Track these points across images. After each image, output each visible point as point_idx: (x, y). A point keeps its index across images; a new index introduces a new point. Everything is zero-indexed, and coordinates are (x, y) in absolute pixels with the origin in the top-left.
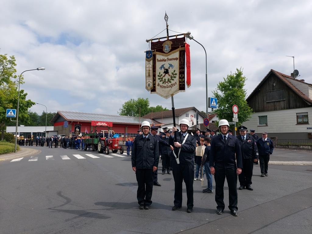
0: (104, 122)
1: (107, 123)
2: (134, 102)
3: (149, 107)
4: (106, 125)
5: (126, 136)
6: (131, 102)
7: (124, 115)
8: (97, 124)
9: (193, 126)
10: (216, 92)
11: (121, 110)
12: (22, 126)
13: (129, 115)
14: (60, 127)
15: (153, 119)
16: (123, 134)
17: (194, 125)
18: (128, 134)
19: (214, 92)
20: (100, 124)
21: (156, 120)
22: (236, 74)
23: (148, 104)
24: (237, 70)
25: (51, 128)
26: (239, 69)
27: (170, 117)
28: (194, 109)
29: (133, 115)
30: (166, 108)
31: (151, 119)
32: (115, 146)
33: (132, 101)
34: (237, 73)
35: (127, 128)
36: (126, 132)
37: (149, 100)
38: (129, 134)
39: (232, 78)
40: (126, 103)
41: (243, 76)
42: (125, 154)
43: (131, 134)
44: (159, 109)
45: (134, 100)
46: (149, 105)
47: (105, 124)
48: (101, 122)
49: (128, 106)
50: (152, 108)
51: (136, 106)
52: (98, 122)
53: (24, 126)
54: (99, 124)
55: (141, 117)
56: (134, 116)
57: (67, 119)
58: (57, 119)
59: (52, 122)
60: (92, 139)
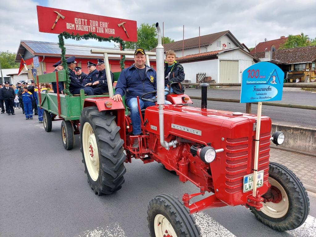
28: (229, 35)
57: (35, 53)
58: (23, 55)
59: (17, 61)
60: (56, 95)
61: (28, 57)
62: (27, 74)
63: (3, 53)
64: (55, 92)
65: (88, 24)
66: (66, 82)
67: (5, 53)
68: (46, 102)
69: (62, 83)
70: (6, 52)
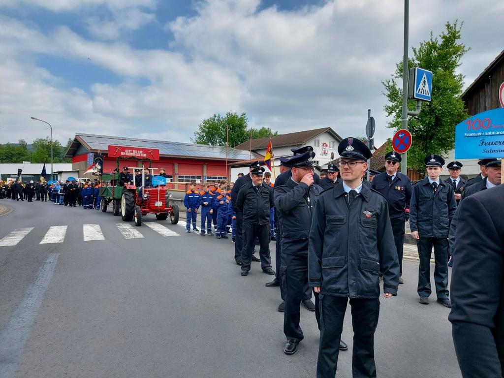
0: (138, 149)
1: (145, 151)
2: (219, 120)
3: (247, 129)
4: (145, 155)
5: (205, 182)
6: (214, 120)
7: (202, 144)
8: (122, 154)
9: (332, 160)
10: (391, 84)
11: (198, 135)
12: (26, 163)
13: (210, 144)
14: (82, 163)
15: (253, 151)
16: (198, 178)
17: (335, 159)
18: (208, 178)
19: (387, 84)
20: (131, 154)
21: (259, 153)
22: (444, 37)
23: (245, 124)
24: (448, 26)
25: (69, 167)
26: (452, 25)
27: (285, 147)
28: (330, 132)
29: (218, 144)
30: (276, 133)
31: (250, 151)
32: (156, 205)
33: (216, 118)
34: (448, 36)
35: (205, 168)
36: (205, 174)
37: (247, 116)
38: (210, 178)
39: (432, 47)
40: (205, 123)
41: (457, 42)
42: (182, 223)
43: (214, 178)
44: (265, 133)
45: (219, 117)
46: (246, 126)
47: (140, 154)
48: (132, 149)
49: (209, 128)
50: (252, 131)
51: (223, 127)
52: (123, 149)
53: (29, 163)
54: (128, 153)
55: (233, 147)
56: (220, 145)
57: (91, 149)
58: (76, 149)
59: (68, 156)
60: (112, 186)
61: (81, 152)
62: (78, 172)
63: (41, 140)
64: (112, 185)
65: (132, 152)
66: (118, 180)
67: (44, 140)
68: (106, 191)
69: (116, 180)
70: (46, 139)
